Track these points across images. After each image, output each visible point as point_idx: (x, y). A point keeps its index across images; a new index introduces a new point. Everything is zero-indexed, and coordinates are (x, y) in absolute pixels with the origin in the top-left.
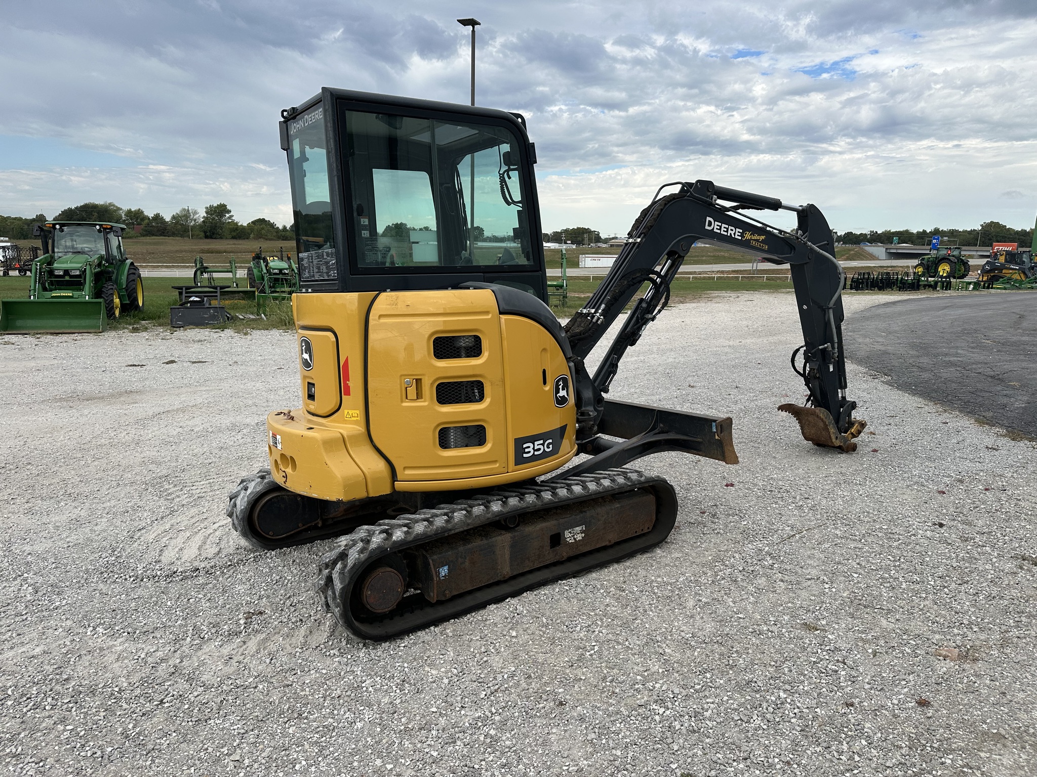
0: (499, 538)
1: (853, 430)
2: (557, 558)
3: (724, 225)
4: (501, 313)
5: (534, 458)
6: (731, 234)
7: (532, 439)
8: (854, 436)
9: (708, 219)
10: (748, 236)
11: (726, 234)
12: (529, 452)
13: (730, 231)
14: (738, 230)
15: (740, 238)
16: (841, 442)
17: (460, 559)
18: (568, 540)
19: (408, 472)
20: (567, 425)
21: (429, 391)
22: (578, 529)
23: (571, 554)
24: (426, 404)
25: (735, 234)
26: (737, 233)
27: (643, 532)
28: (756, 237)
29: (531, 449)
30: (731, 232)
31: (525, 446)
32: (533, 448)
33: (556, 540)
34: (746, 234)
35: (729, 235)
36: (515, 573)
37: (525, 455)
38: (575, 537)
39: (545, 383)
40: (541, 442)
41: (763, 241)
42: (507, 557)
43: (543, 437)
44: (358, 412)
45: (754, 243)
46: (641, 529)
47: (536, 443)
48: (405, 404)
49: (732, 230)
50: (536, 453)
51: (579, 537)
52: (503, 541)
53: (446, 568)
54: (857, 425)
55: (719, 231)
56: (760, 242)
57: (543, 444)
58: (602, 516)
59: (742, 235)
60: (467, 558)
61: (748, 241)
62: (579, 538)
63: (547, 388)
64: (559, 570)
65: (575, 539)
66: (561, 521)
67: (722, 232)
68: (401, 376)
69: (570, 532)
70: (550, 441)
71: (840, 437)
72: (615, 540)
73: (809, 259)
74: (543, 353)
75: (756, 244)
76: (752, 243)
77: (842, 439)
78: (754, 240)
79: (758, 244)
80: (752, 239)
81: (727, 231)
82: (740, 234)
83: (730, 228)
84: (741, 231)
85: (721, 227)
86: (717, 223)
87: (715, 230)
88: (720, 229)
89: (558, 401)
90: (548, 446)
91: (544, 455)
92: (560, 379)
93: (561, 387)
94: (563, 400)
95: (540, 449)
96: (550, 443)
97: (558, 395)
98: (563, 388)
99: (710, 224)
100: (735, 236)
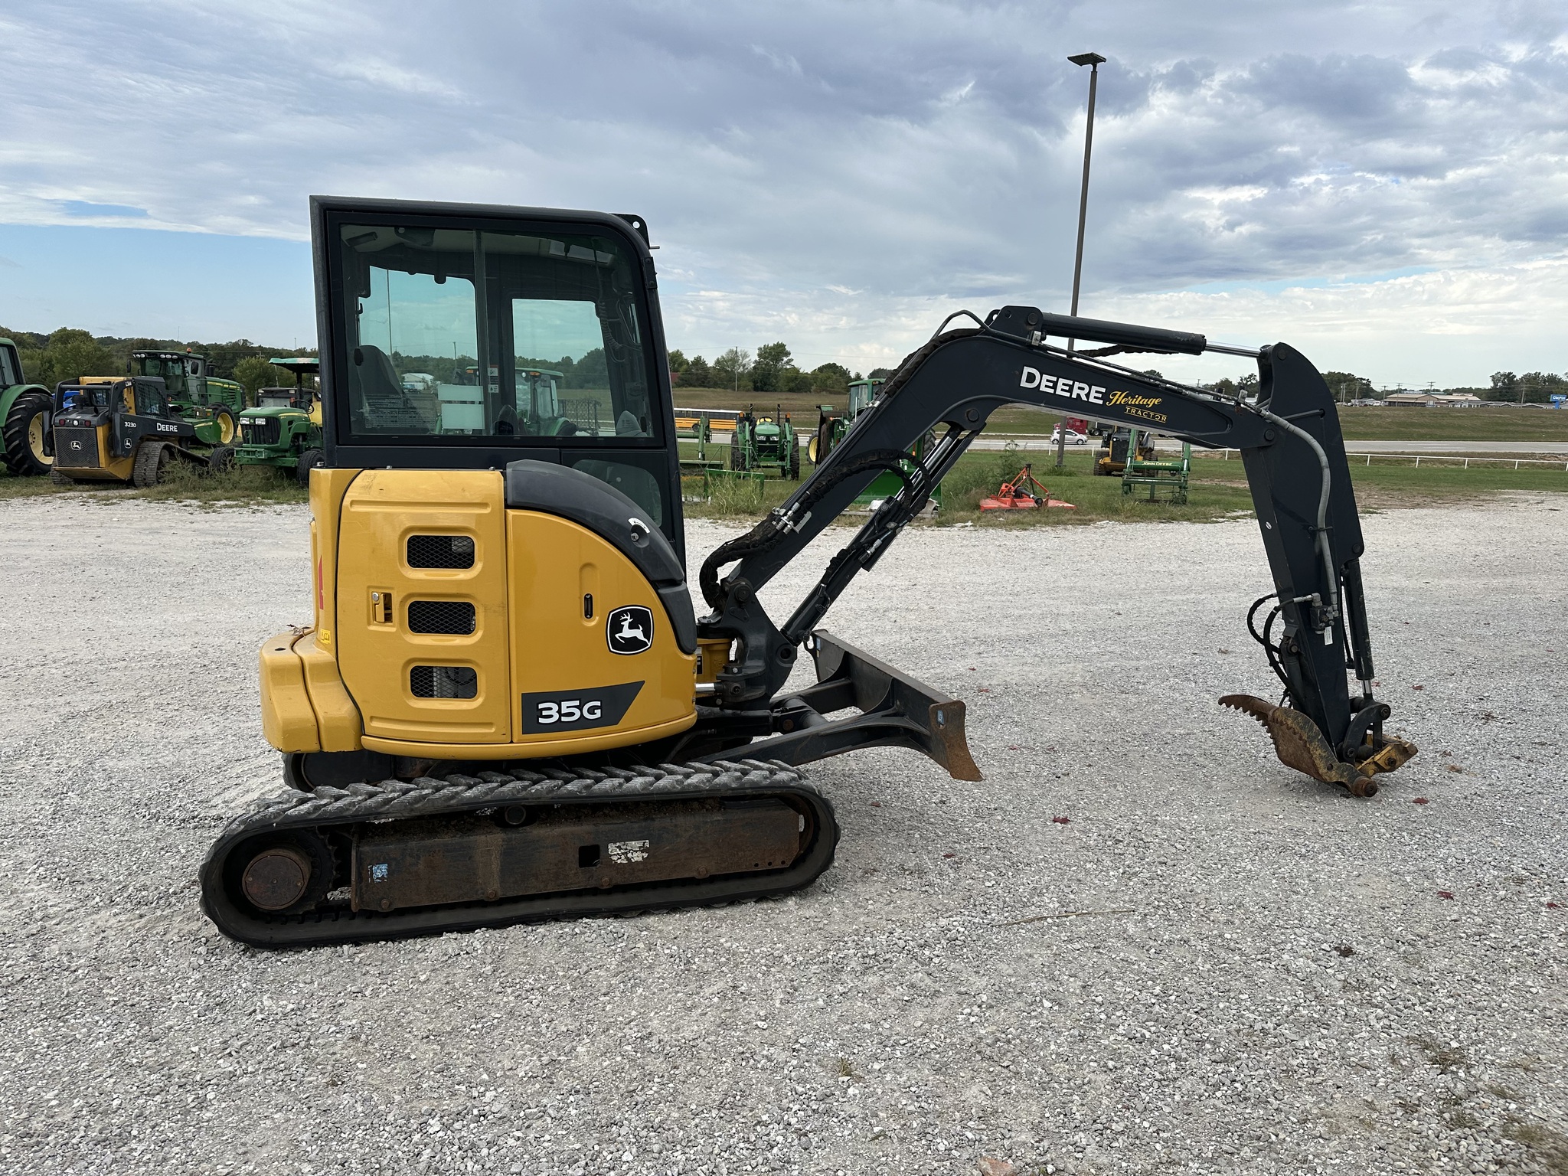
0: (483, 837)
1: (1377, 758)
2: (592, 884)
3: (1061, 381)
4: (507, 506)
5: (559, 726)
6: (1078, 395)
7: (558, 697)
8: (1380, 769)
9: (1027, 370)
10: (1119, 398)
11: (1068, 394)
12: (551, 716)
13: (1076, 391)
14: (1094, 388)
15: (1101, 402)
16: (1342, 776)
17: (408, 858)
18: (615, 858)
19: (375, 724)
20: (639, 685)
21: (400, 612)
22: (636, 844)
23: (619, 880)
24: (394, 630)
25: (1088, 395)
26: (1093, 394)
27: (771, 868)
28: (1139, 400)
29: (554, 712)
30: (1080, 392)
31: (541, 706)
32: (559, 711)
33: (590, 855)
34: (1114, 395)
35: (1074, 396)
36: (509, 894)
37: (541, 720)
38: (629, 855)
39: (589, 613)
40: (577, 703)
41: (1154, 408)
42: (496, 866)
43: (582, 696)
44: (329, 632)
45: (1133, 410)
46: (767, 861)
47: (564, 704)
48: (372, 628)
49: (1081, 388)
50: (564, 719)
51: (637, 857)
52: (489, 844)
53: (384, 867)
54: (1389, 748)
55: (1052, 391)
56: (1148, 409)
57: (580, 708)
58: (686, 831)
59: (1105, 397)
60: (422, 859)
61: (1122, 407)
62: (636, 859)
63: (592, 623)
64: (588, 902)
65: (628, 859)
66: (602, 827)
67: (1059, 392)
68: (369, 587)
69: (620, 848)
70: (598, 703)
71: (1339, 767)
72: (714, 871)
73: (1267, 440)
74: (587, 570)
75: (1139, 413)
76: (1129, 411)
77: (1343, 771)
78: (1135, 405)
79: (1142, 412)
80: (1128, 404)
81: (1071, 391)
82: (1100, 396)
83: (1077, 384)
84: (1103, 390)
85: (1055, 384)
86: (1045, 377)
87: (1043, 388)
88: (1055, 387)
89: (616, 644)
90: (591, 711)
91: (582, 723)
92: (625, 612)
93: (626, 624)
94: (633, 644)
95: (572, 714)
96: (597, 707)
97: (617, 636)
98: (632, 626)
99: (1031, 378)
100: (1088, 398)
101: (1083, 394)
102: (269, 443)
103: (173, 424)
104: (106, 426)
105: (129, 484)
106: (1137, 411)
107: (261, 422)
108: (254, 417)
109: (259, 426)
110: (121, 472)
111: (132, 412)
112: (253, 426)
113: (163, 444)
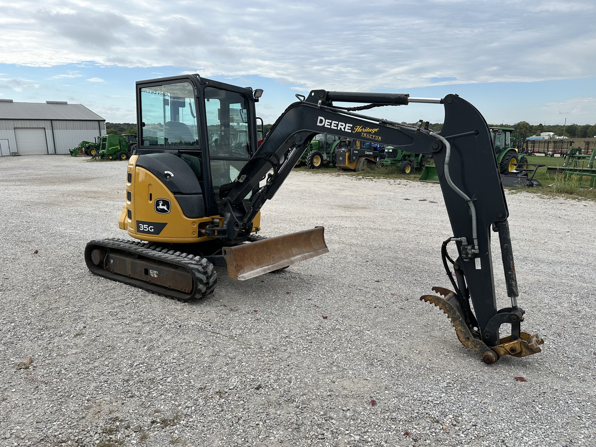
2: (146, 280)
3: (334, 122)
4: (136, 166)
5: (143, 232)
6: (341, 128)
7: (144, 223)
9: (320, 118)
10: (358, 129)
11: (336, 128)
13: (339, 126)
14: (347, 125)
15: (350, 131)
17: (116, 259)
18: (151, 274)
20: (165, 224)
22: (155, 272)
23: (152, 281)
25: (344, 128)
26: (347, 127)
28: (368, 130)
29: (142, 227)
30: (341, 127)
31: (140, 225)
33: (147, 272)
34: (356, 128)
35: (339, 129)
37: (140, 229)
38: (154, 275)
40: (147, 226)
41: (375, 133)
42: (130, 268)
43: (149, 224)
45: (365, 135)
46: (184, 289)
47: (145, 226)
49: (341, 125)
50: (145, 230)
51: (156, 276)
52: (129, 261)
53: (112, 261)
55: (329, 127)
56: (372, 134)
57: (148, 227)
58: (166, 272)
59: (352, 129)
60: (118, 261)
61: (360, 133)
63: (151, 202)
66: (149, 264)
67: (332, 127)
69: (152, 272)
70: (153, 227)
71: (473, 341)
72: (172, 287)
73: (434, 149)
74: (150, 186)
75: (368, 135)
76: (363, 135)
77: (477, 344)
78: (366, 132)
79: (369, 135)
80: (362, 132)
81: (337, 126)
82: (350, 128)
83: (340, 123)
84: (351, 125)
85: (331, 123)
86: (327, 121)
87: (326, 126)
88: (331, 125)
89: (157, 210)
90: (151, 229)
91: (148, 232)
92: (161, 200)
93: (161, 204)
94: (163, 211)
95: (146, 229)
96: (152, 228)
97: (158, 207)
98: (162, 205)
99: (321, 121)
100: (345, 130)
101: (342, 128)
102: (393, 158)
103: (371, 152)
104: (349, 153)
105: (354, 171)
106: (367, 135)
107: (391, 151)
108: (389, 149)
109: (390, 152)
110: (352, 167)
111: (359, 148)
112: (388, 152)
113: (365, 158)
